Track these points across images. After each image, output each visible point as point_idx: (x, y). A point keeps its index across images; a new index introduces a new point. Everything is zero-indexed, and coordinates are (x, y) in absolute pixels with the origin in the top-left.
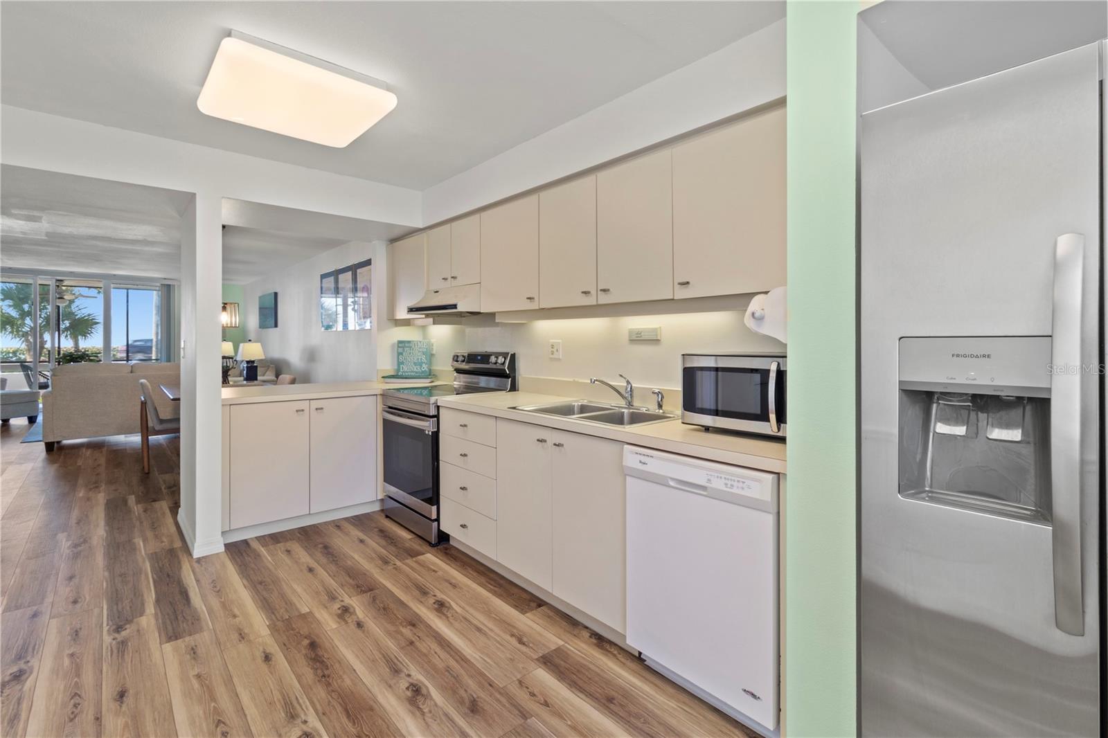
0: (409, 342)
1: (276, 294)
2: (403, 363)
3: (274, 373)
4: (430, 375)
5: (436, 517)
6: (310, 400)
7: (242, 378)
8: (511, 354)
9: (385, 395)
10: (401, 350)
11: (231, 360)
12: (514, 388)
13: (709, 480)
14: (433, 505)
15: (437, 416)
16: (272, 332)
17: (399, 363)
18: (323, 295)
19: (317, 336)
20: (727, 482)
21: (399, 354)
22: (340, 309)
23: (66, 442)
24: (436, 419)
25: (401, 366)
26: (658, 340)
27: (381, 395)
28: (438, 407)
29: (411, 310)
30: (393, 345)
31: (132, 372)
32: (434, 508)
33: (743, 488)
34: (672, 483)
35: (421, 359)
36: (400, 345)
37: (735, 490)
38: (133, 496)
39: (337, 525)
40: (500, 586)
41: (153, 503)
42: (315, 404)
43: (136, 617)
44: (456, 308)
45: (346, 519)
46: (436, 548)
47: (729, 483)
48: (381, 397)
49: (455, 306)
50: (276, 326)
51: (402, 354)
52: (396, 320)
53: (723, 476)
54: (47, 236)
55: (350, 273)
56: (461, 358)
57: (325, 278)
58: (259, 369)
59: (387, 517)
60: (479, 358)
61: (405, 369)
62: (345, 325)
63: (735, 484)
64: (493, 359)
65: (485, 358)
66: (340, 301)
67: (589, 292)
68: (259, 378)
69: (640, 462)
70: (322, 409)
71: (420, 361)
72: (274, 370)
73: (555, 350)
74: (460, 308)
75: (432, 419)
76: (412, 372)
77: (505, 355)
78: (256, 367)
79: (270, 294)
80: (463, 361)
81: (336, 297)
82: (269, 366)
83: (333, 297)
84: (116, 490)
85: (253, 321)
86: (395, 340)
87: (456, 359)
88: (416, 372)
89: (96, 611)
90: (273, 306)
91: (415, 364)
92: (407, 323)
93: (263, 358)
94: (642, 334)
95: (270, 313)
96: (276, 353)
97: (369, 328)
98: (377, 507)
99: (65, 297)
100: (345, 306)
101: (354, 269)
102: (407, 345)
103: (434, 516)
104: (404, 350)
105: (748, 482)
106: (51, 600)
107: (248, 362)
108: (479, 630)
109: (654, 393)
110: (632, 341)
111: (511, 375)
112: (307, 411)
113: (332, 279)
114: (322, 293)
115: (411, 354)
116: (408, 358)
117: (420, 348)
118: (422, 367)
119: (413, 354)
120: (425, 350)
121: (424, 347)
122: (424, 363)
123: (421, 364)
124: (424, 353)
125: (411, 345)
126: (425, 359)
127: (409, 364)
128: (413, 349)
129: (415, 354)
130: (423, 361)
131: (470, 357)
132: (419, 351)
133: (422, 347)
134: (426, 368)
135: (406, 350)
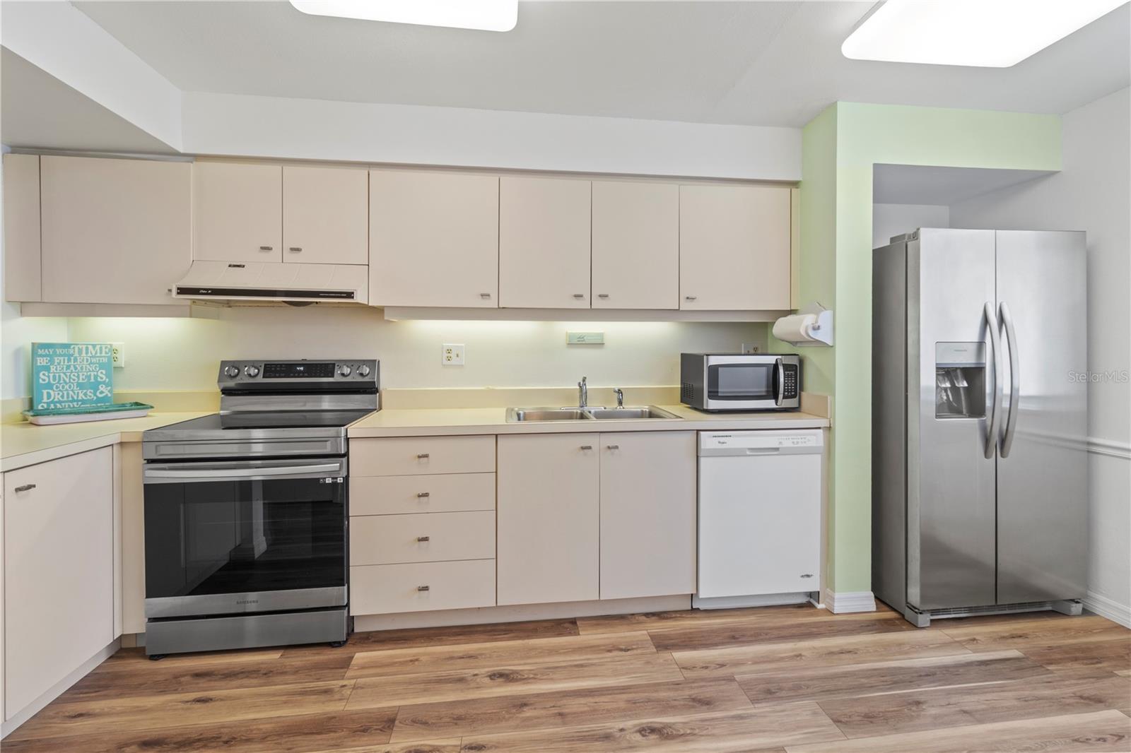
0: (63, 346)
2: (49, 386)
8: (378, 362)
10: (39, 361)
13: (780, 443)
14: (343, 586)
17: (39, 388)
20: (793, 440)
25: (45, 392)
26: (603, 344)
27: (119, 441)
32: (345, 589)
33: (805, 442)
34: (748, 453)
35: (96, 377)
36: (38, 352)
37: (800, 445)
40: (511, 631)
44: (353, 297)
47: (795, 441)
49: (350, 295)
51: (43, 368)
53: (790, 437)
56: (247, 370)
59: (154, 657)
61: (55, 397)
63: (800, 440)
64: (345, 370)
67: (581, 296)
69: (719, 442)
71: (92, 380)
73: (453, 355)
74: (358, 299)
75: (342, 459)
76: (73, 401)
77: (369, 363)
80: (256, 375)
86: (25, 344)
87: (235, 372)
91: (81, 386)
94: (585, 338)
103: (346, 601)
104: (52, 362)
105: (808, 437)
108: (581, 666)
109: (615, 391)
110: (570, 345)
115: (72, 368)
116: (62, 375)
117: (92, 357)
118: (98, 392)
119: (76, 368)
120: (105, 360)
121: (103, 354)
122: (104, 383)
123: (95, 387)
124: (102, 366)
125: (71, 352)
126: (102, 378)
127: (67, 387)
128: (75, 360)
129: (82, 368)
130: (99, 379)
131: (273, 369)
132: (91, 363)
133: (98, 355)
134: (107, 392)
135: (56, 361)
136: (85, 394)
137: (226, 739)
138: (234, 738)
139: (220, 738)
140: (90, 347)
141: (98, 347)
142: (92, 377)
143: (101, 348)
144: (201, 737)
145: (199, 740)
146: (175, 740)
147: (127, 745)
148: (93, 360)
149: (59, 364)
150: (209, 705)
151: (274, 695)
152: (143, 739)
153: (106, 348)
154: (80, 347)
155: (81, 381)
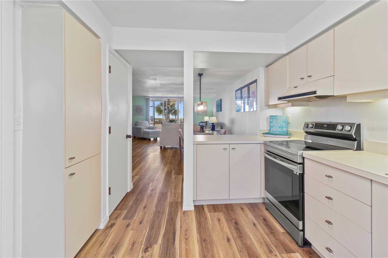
0: (276, 116)
1: (221, 100)
2: (272, 127)
3: (220, 128)
4: (288, 134)
5: (302, 229)
6: (229, 144)
7: (210, 129)
8: (357, 125)
9: (265, 144)
10: (271, 120)
11: (204, 123)
12: (359, 148)
14: (300, 221)
15: (303, 164)
16: (220, 113)
17: (271, 127)
18: (237, 100)
19: (235, 115)
21: (271, 122)
22: (243, 105)
23: (166, 147)
24: (302, 165)
25: (272, 128)
27: (263, 143)
28: (304, 158)
29: (280, 99)
30: (267, 118)
31: (180, 126)
32: (301, 223)
36: (271, 118)
38: (174, 171)
39: (241, 206)
41: (178, 175)
42: (232, 146)
43: (154, 244)
44: (316, 94)
45: (246, 204)
46: (302, 248)
48: (263, 144)
49: (315, 92)
50: (221, 111)
51: (272, 122)
52: (269, 105)
54: (160, 85)
55: (247, 88)
56: (310, 126)
57: (237, 91)
58: (215, 126)
59: (267, 209)
60: (325, 126)
61: (274, 130)
62: (244, 109)
64: (339, 127)
65: (333, 126)
66: (242, 102)
68: (216, 129)
70: (235, 149)
71: (282, 126)
72: (220, 127)
74: (318, 94)
75: (299, 165)
76: (277, 131)
77: (351, 125)
78: (215, 125)
79: (219, 100)
80: (312, 127)
81: (241, 101)
82: (219, 125)
83: (240, 101)
84: (170, 167)
85: (215, 109)
86: (269, 116)
87: (307, 126)
88: (280, 132)
89: (144, 231)
90: (220, 104)
92: (275, 106)
93: (217, 122)
95: (219, 107)
96: (221, 121)
97: (256, 110)
98: (261, 201)
99: (170, 104)
100: (244, 103)
101: (248, 85)
102: (274, 118)
103: (301, 228)
104: (273, 120)
106: (135, 219)
107: (212, 124)
111: (357, 139)
112: (228, 149)
113: (240, 91)
114: (236, 99)
115: (277, 122)
116: (275, 124)
117: (282, 119)
118: (283, 129)
119: (278, 122)
120: (285, 120)
121: (284, 119)
122: (284, 127)
123: (282, 128)
124: (284, 122)
125: (277, 118)
126: (284, 125)
127: (276, 127)
128: (278, 120)
129: (279, 122)
130: (283, 126)
131: (317, 125)
132: (281, 121)
133: (283, 119)
134: (285, 130)
135: (274, 120)
136: (280, 130)
137: (273, 232)
138: (274, 233)
139: (273, 230)
140: (281, 117)
141: (283, 116)
142: (282, 125)
143: (284, 117)
144: (271, 227)
145: (270, 227)
146: (268, 223)
147: (262, 216)
148: (282, 120)
149: (274, 121)
150: (254, 227)
151: (263, 238)
152: (265, 218)
153: (285, 117)
154: (279, 116)
155: (279, 126)
